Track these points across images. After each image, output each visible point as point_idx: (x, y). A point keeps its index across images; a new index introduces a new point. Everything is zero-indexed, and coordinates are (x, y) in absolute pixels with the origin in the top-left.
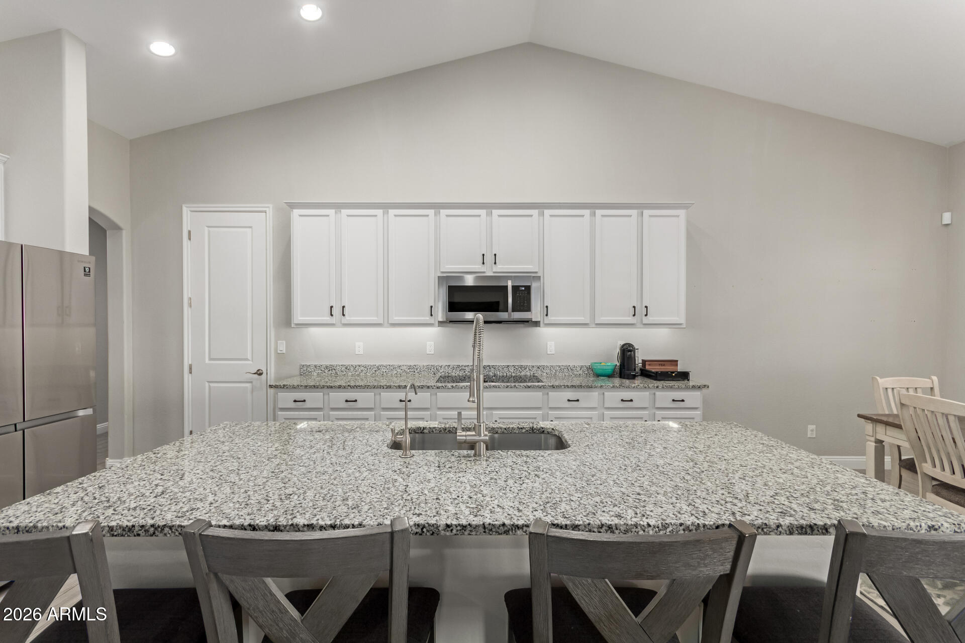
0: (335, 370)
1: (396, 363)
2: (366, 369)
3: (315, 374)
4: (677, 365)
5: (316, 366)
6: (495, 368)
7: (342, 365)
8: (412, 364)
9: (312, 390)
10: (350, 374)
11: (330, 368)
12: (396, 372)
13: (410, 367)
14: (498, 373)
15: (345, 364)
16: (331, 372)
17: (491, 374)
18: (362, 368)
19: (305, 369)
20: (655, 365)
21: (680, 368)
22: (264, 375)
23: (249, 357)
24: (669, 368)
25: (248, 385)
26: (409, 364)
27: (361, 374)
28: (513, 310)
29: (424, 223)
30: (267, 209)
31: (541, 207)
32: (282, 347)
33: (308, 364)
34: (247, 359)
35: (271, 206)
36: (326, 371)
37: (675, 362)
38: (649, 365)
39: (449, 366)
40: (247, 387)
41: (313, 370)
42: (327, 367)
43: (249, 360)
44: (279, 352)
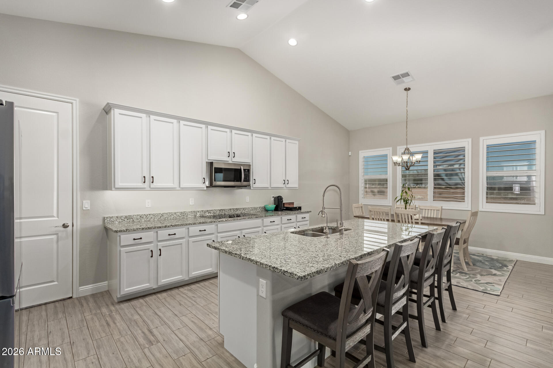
0: (132, 218)
1: (173, 211)
2: (154, 216)
3: (117, 222)
4: (294, 204)
5: (117, 217)
6: (225, 211)
7: (137, 215)
8: (183, 211)
9: (147, 230)
10: (143, 220)
11: (128, 218)
12: (173, 217)
13: (181, 213)
14: (226, 213)
15: (139, 214)
16: (129, 220)
17: (223, 213)
18: (152, 216)
19: (109, 219)
20: (287, 205)
21: (295, 205)
22: (70, 228)
23: (55, 214)
24: (291, 206)
25: (54, 237)
26: (181, 211)
27: (151, 220)
28: (244, 181)
29: (199, 131)
30: (74, 102)
31: (252, 132)
32: (87, 205)
33: (111, 216)
34: (54, 216)
35: (78, 100)
36: (126, 220)
37: (293, 203)
38: (286, 205)
39: (203, 211)
40: (53, 238)
41: (115, 220)
42: (126, 217)
43: (55, 217)
44: (84, 209)
